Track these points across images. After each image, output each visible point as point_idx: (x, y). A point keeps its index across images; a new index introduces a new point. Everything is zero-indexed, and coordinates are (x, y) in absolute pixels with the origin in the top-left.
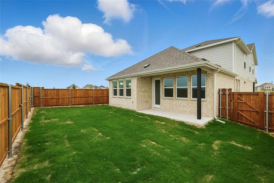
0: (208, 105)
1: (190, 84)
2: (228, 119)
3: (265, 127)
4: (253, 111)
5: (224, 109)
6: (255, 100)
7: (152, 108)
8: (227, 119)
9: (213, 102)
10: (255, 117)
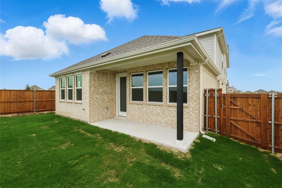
0: (191, 113)
1: (165, 81)
2: (218, 132)
3: (270, 146)
4: (252, 122)
5: (212, 118)
6: (254, 106)
7: (116, 117)
8: (216, 132)
9: (198, 108)
10: (254, 130)
